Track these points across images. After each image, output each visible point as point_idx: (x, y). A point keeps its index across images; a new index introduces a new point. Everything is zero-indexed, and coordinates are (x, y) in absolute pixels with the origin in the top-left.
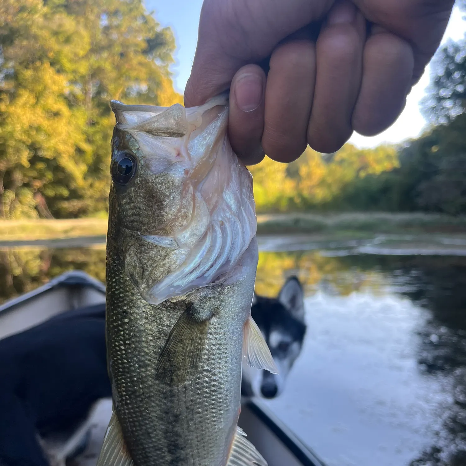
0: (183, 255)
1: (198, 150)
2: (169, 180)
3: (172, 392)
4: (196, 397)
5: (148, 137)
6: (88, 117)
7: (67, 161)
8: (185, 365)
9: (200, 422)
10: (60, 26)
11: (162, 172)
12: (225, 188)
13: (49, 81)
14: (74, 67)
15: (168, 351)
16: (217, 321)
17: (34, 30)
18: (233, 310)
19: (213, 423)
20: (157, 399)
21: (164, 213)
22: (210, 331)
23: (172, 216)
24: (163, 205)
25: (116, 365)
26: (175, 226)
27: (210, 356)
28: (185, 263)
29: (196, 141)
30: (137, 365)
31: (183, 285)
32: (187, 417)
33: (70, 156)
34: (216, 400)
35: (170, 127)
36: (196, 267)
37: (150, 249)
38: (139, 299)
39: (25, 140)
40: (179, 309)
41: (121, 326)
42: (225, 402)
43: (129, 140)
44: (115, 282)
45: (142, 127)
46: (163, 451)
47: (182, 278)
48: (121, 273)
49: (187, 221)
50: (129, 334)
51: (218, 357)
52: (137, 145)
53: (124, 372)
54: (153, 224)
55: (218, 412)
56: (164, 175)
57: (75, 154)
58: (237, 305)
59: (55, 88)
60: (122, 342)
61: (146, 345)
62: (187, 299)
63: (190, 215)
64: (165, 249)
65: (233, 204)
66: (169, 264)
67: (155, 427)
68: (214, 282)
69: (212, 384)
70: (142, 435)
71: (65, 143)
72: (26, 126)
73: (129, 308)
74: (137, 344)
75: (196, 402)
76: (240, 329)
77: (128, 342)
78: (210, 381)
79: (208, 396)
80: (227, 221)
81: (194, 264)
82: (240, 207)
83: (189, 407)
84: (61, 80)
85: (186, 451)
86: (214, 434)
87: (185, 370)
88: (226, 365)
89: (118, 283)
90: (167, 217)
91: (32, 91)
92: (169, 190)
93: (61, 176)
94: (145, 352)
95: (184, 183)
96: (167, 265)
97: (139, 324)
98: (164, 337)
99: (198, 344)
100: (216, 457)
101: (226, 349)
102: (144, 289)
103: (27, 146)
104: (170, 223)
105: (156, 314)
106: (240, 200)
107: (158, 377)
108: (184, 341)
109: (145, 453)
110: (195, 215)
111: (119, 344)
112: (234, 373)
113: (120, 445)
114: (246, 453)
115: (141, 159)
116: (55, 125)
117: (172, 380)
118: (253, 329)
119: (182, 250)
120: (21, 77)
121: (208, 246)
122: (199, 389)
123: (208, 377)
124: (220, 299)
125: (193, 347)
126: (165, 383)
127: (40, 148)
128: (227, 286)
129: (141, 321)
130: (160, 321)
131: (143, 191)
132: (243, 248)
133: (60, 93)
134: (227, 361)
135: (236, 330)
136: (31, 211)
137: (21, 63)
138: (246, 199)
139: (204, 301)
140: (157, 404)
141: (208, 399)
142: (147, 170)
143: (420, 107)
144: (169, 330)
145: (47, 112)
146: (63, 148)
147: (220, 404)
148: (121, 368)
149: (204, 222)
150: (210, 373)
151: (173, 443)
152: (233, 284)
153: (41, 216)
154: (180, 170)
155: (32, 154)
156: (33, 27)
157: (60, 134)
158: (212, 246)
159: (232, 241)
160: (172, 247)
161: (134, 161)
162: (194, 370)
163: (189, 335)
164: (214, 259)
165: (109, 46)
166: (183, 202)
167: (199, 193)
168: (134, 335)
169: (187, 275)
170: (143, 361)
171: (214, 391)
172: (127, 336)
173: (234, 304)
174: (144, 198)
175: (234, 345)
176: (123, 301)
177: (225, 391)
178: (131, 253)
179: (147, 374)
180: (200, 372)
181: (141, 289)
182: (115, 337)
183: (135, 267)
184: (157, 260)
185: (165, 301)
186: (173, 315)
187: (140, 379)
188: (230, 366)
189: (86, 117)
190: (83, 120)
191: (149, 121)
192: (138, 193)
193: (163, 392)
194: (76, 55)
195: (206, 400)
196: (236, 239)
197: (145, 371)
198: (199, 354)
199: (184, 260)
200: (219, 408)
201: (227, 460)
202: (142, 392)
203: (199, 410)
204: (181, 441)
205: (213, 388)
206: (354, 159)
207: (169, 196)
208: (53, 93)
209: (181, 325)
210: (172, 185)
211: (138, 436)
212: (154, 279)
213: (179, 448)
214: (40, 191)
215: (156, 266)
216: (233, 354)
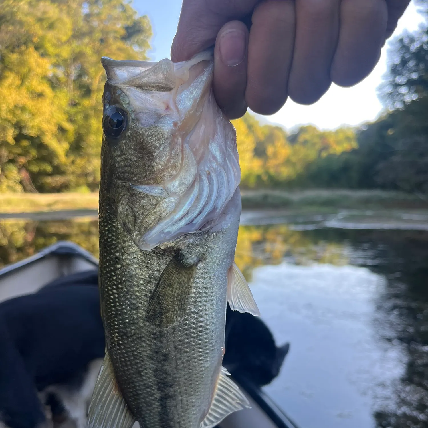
0: (173, 203)
1: (185, 104)
2: (159, 132)
3: (161, 333)
4: (183, 338)
5: (139, 92)
6: (70, 98)
7: (50, 139)
8: (174, 308)
9: (188, 361)
10: (44, 13)
11: (152, 125)
12: (211, 140)
13: (34, 64)
14: (57, 51)
15: (158, 295)
16: (204, 266)
17: (20, 16)
18: (218, 256)
19: (199, 362)
20: (148, 340)
21: (154, 163)
22: (197, 275)
23: (161, 166)
24: (153, 156)
25: (109, 308)
26: (165, 175)
27: (197, 299)
28: (174, 211)
29: (184, 95)
30: (128, 308)
31: (173, 231)
32: (175, 356)
33: (53, 135)
34: (203, 340)
35: (159, 81)
36: (185, 214)
37: (142, 199)
38: (130, 246)
39: (10, 119)
40: (168, 255)
41: (114, 271)
42: (211, 342)
43: (120, 95)
44: (108, 230)
45: (132, 82)
46: (153, 388)
47: (172, 225)
48: (114, 222)
49: (176, 171)
50: (121, 279)
51: (204, 300)
52: (127, 99)
53: (116, 314)
54: (144, 175)
55: (204, 351)
56: (154, 128)
57: (57, 132)
58: (221, 251)
59: (39, 71)
60: (114, 287)
61: (137, 289)
62: (175, 246)
63: (179, 165)
64: (156, 198)
65: (218, 156)
66: (159, 212)
67: (146, 365)
68: (200, 230)
69: (199, 325)
70: (133, 374)
71: (48, 122)
72: (12, 106)
73: (120, 254)
74: (129, 288)
75: (184, 342)
76: (224, 274)
77: (120, 286)
78: (197, 322)
79: (196, 337)
80: (213, 171)
81: (183, 212)
82: (225, 158)
83: (177, 347)
84: (44, 64)
85: (174, 389)
86: (200, 372)
87: (174, 311)
88: (212, 307)
89: (110, 231)
90: (157, 168)
91: (17, 73)
92: (159, 141)
93: (44, 153)
94: (136, 295)
95: (173, 135)
96: (158, 213)
97: (130, 270)
98: (154, 282)
99: (186, 287)
100: (202, 394)
101: (212, 292)
102: (136, 236)
103: (13, 124)
104: (160, 173)
105: (146, 260)
106: (225, 151)
107: (148, 319)
108: (173, 285)
109: (135, 391)
110: (184, 165)
111: (112, 288)
112: (219, 315)
113: (113, 384)
114: (229, 392)
115: (131, 113)
116: (39, 105)
117: (161, 321)
118: (237, 275)
119: (172, 198)
120: (7, 60)
121: (196, 195)
122: (186, 329)
123: (195, 318)
124: (206, 245)
125: (181, 290)
126: (155, 325)
127: (24, 127)
128: (212, 234)
129: (132, 266)
130: (150, 266)
131: (133, 143)
132: (228, 196)
133: (44, 75)
134: (212, 304)
135: (221, 275)
136: (16, 186)
137: (7, 47)
138: (230, 151)
139: (191, 248)
140: (148, 344)
141: (195, 340)
142: (137, 123)
143: (378, 93)
144: (159, 275)
145: (32, 93)
146: (47, 127)
147: (206, 344)
148: (114, 311)
149: (192, 171)
150: (197, 315)
151: (162, 381)
152: (218, 231)
153: (25, 190)
154: (169, 122)
155: (17, 132)
156: (19, 13)
157: (43, 114)
158: (200, 195)
159: (218, 190)
160: (162, 196)
161: (124, 115)
162: (182, 312)
163: (178, 279)
164: (202, 206)
165: (90, 32)
166: (173, 153)
167: (187, 145)
168: (126, 279)
169: (177, 222)
170: (134, 304)
171: (201, 332)
172: (119, 281)
173: (219, 250)
174: (135, 150)
175: (219, 288)
176: (115, 248)
177: (211, 331)
178: (123, 202)
179: (138, 316)
180: (188, 314)
181: (133, 236)
182: (109, 282)
183: (127, 216)
184: (148, 208)
185: (155, 248)
186: (162, 261)
187: (132, 320)
188: (216, 308)
189: (68, 98)
190: (65, 101)
191: (139, 76)
192: (129, 145)
193: (153, 332)
194: (59, 40)
195: (193, 340)
196: (222, 188)
197: (136, 314)
198: (187, 297)
199: (174, 208)
200: (205, 348)
201: (212, 398)
202: (134, 333)
203: (187, 349)
204: (169, 379)
205: (200, 329)
206: (316, 140)
207: (159, 148)
208: (37, 75)
209: (170, 270)
210: (161, 136)
211: (129, 374)
212: (146, 227)
213: (167, 386)
214: (24, 167)
215: (148, 214)
216: (218, 297)
